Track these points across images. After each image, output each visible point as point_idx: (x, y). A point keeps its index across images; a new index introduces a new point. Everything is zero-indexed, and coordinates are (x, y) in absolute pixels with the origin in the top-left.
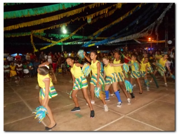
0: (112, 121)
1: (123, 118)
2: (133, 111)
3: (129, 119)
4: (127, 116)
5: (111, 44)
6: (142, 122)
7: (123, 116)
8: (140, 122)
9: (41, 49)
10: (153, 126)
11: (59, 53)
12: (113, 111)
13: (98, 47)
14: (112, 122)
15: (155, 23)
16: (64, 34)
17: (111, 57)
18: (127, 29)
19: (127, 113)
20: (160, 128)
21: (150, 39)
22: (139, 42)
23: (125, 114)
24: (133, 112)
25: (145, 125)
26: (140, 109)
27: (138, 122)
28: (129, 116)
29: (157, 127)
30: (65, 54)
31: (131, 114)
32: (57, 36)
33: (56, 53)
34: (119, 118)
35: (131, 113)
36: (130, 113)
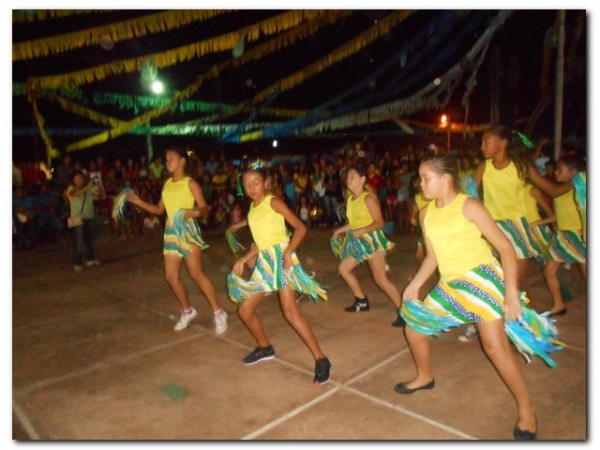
0: (293, 407)
1: (336, 395)
2: (372, 365)
3: (354, 396)
4: (350, 386)
5: (318, 132)
6: (399, 408)
7: (334, 386)
8: (391, 406)
9: (71, 148)
10: (434, 419)
11: (130, 163)
12: (300, 369)
13: (275, 144)
14: (292, 414)
15: (461, 66)
16: (154, 96)
17: (312, 177)
18: (372, 84)
19: (351, 377)
20: (457, 428)
21: (444, 119)
22: (409, 131)
23: (344, 381)
24: (371, 370)
25: (408, 417)
26: (396, 360)
27: (385, 408)
28: (356, 386)
29: (448, 424)
30: (152, 166)
31: (364, 378)
32: (124, 101)
33: (118, 163)
34: (320, 394)
35: (366, 373)
36: (361, 376)
